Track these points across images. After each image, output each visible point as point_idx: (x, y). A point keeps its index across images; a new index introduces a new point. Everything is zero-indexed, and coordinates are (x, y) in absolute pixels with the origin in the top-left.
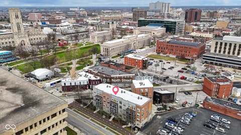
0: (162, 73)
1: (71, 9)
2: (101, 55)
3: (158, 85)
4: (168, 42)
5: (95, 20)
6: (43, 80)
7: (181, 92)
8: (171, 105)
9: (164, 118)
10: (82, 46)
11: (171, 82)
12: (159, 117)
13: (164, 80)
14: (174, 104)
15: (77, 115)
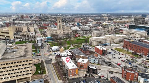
0: (110, 59)
1: (102, 15)
2: (89, 44)
3: (100, 65)
6: (54, 51)
7: (109, 71)
8: (94, 75)
10: (86, 38)
11: (109, 65)
13: (106, 63)
14: (97, 75)
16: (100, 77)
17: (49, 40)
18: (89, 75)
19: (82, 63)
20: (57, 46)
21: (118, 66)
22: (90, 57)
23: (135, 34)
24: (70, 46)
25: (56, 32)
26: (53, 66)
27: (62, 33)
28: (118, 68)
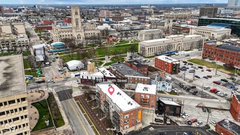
0: (191, 81)
1: (142, 7)
2: (138, 53)
3: (176, 94)
4: (218, 46)
5: (158, 17)
6: (73, 71)
7: (200, 107)
8: (174, 118)
9: (155, 131)
10: (127, 44)
11: (195, 94)
12: (152, 129)
13: (188, 90)
14: (180, 119)
15: (77, 107)
16: (189, 123)
17: (58, 50)
18: (162, 119)
19: (145, 94)
20: (77, 59)
21: (213, 95)
22: (154, 79)
23: (212, 33)
24: (104, 59)
25: (69, 33)
26: (77, 103)
27: (82, 35)
28: (213, 98)
